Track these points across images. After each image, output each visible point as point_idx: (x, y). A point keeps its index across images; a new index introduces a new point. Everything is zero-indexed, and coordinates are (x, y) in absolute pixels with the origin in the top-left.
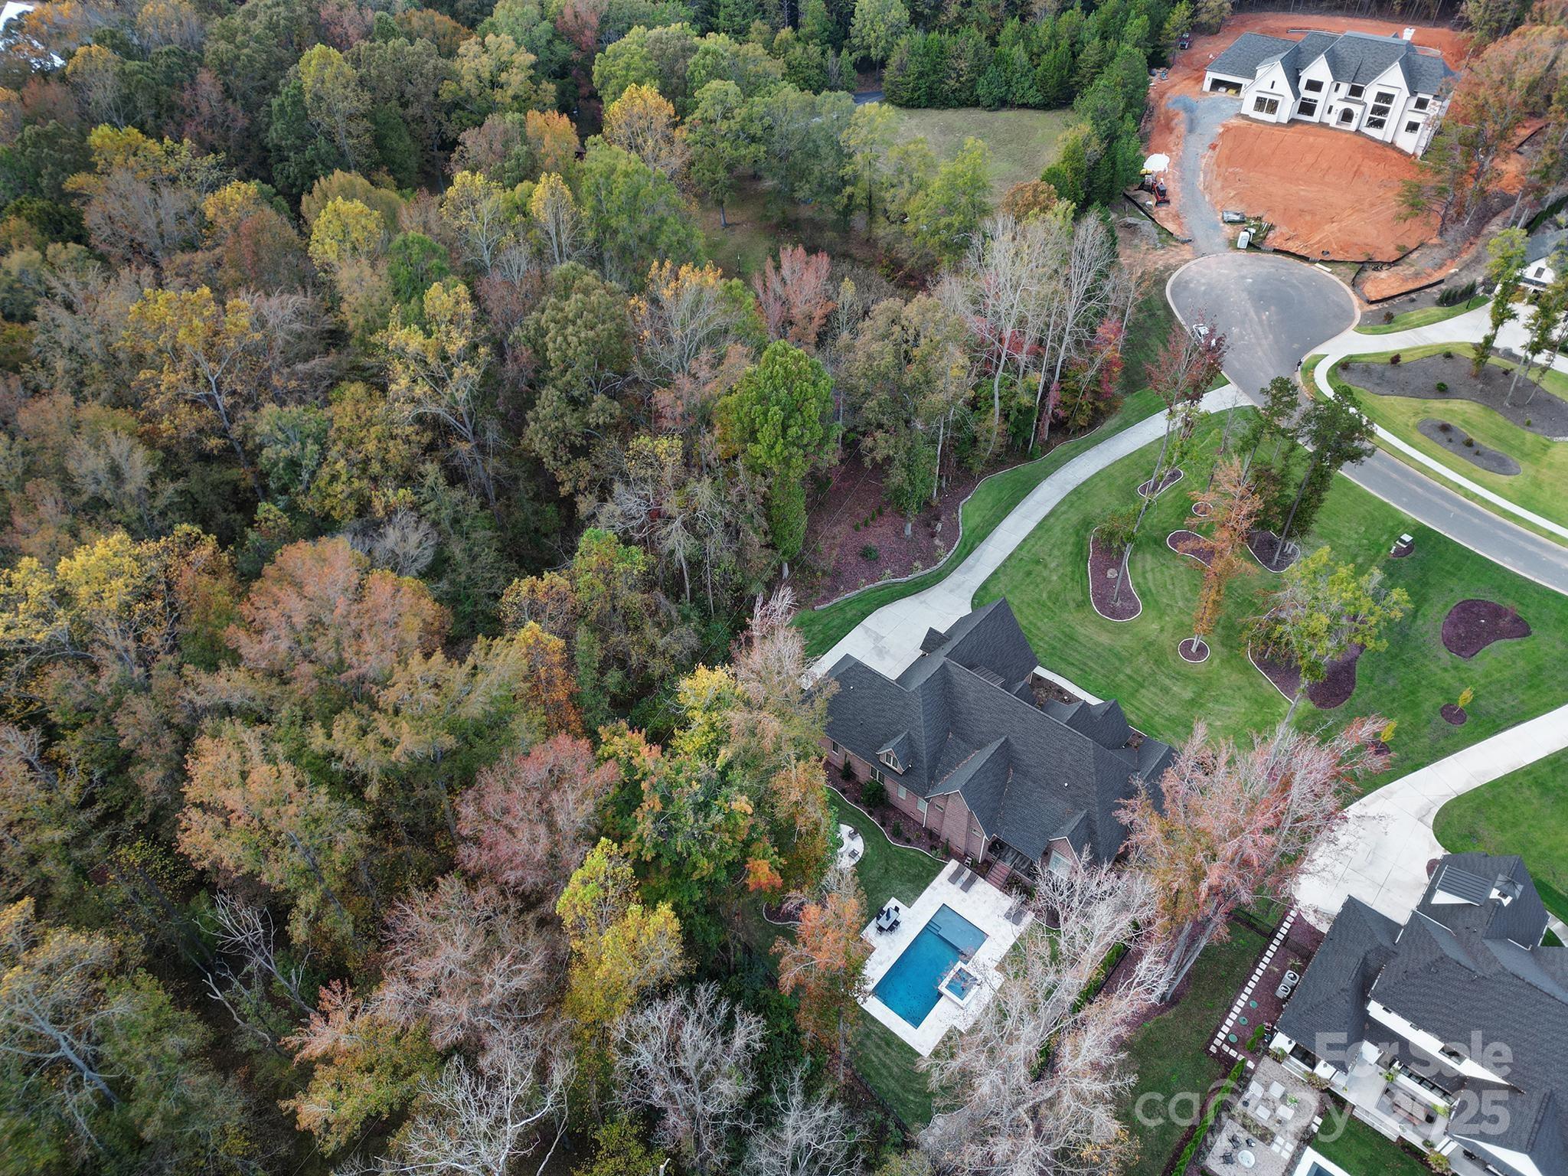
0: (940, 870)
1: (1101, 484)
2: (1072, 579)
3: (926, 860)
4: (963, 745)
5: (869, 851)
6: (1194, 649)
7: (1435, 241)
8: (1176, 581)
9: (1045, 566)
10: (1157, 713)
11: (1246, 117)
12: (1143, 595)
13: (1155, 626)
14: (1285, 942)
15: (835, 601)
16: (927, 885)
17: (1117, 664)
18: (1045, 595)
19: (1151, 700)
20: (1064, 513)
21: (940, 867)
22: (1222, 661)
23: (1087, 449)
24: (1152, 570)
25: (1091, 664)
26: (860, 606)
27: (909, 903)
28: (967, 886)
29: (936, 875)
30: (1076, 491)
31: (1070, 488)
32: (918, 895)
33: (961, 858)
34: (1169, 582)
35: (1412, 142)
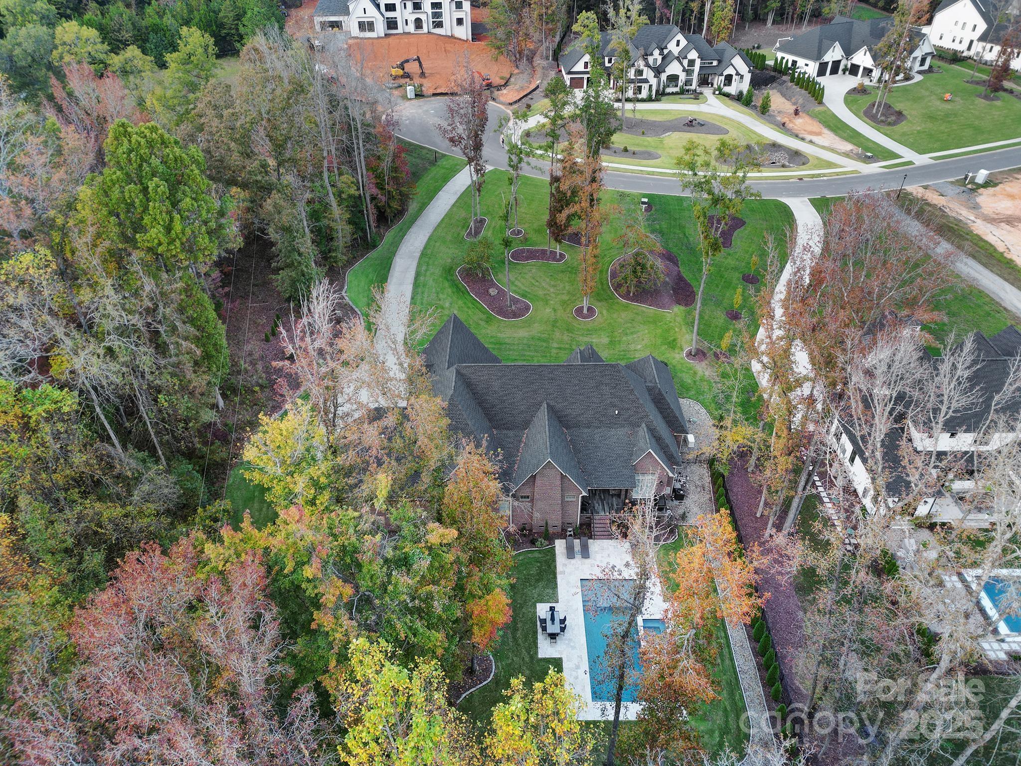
0: (554, 555)
1: (438, 244)
2: (468, 308)
3: (537, 555)
4: (511, 433)
6: (585, 311)
7: (516, 71)
8: (538, 279)
11: (357, 38)
12: (523, 296)
13: (548, 310)
16: (555, 574)
20: (426, 271)
21: (552, 552)
22: (608, 310)
23: (409, 228)
24: (516, 279)
27: (555, 598)
28: (585, 553)
29: (554, 561)
30: (423, 254)
31: (418, 255)
32: (555, 586)
33: (562, 535)
34: (533, 281)
35: (464, 32)
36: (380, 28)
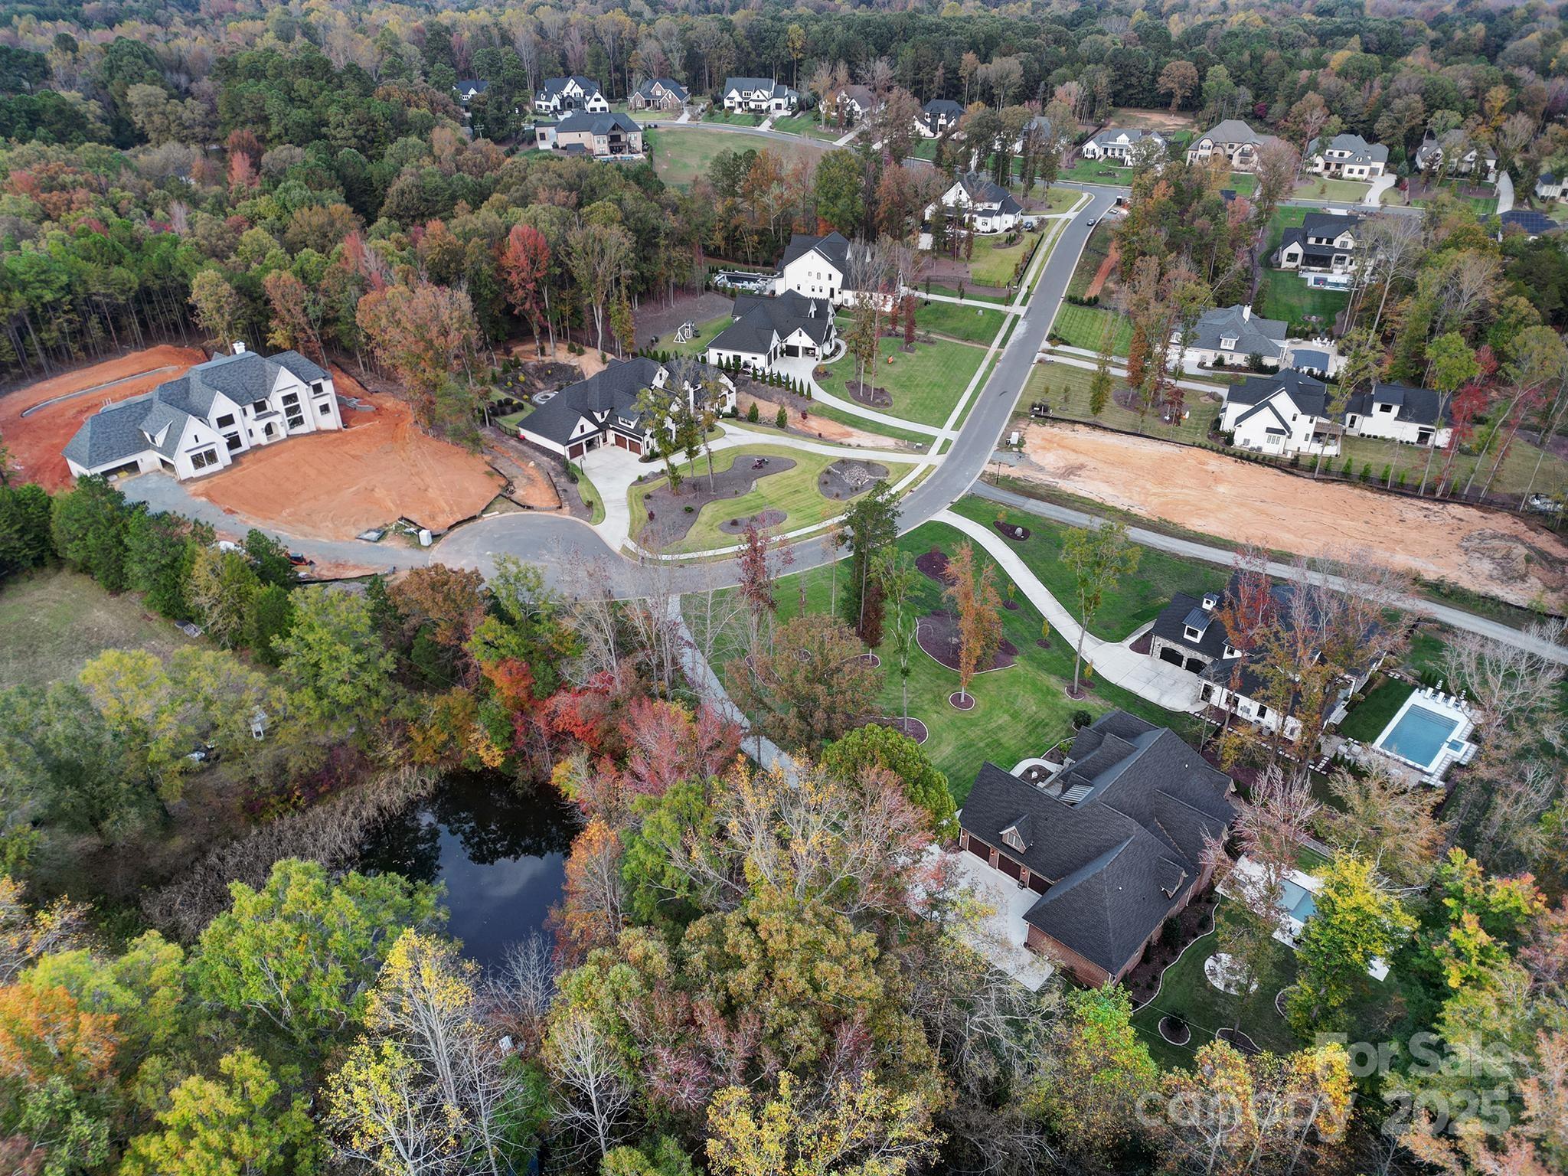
6: (963, 700)
35: (332, 421)
36: (224, 456)
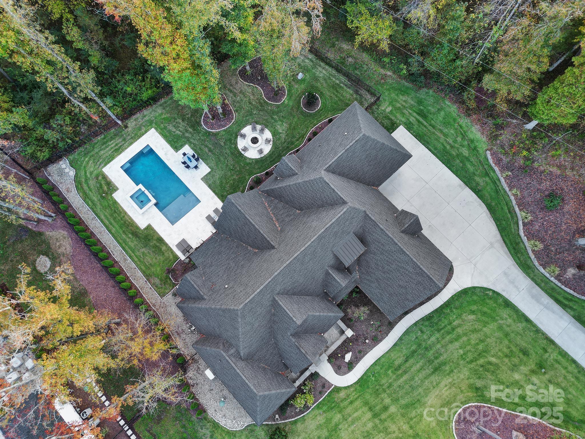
5: (248, 161)
9: (533, 372)
10: (345, 419)
14: (122, 430)
15: (496, 169)
16: (216, 194)
17: (403, 402)
18: (493, 360)
19: (358, 419)
25: (405, 377)
26: (489, 190)
27: (205, 179)
32: (210, 186)
